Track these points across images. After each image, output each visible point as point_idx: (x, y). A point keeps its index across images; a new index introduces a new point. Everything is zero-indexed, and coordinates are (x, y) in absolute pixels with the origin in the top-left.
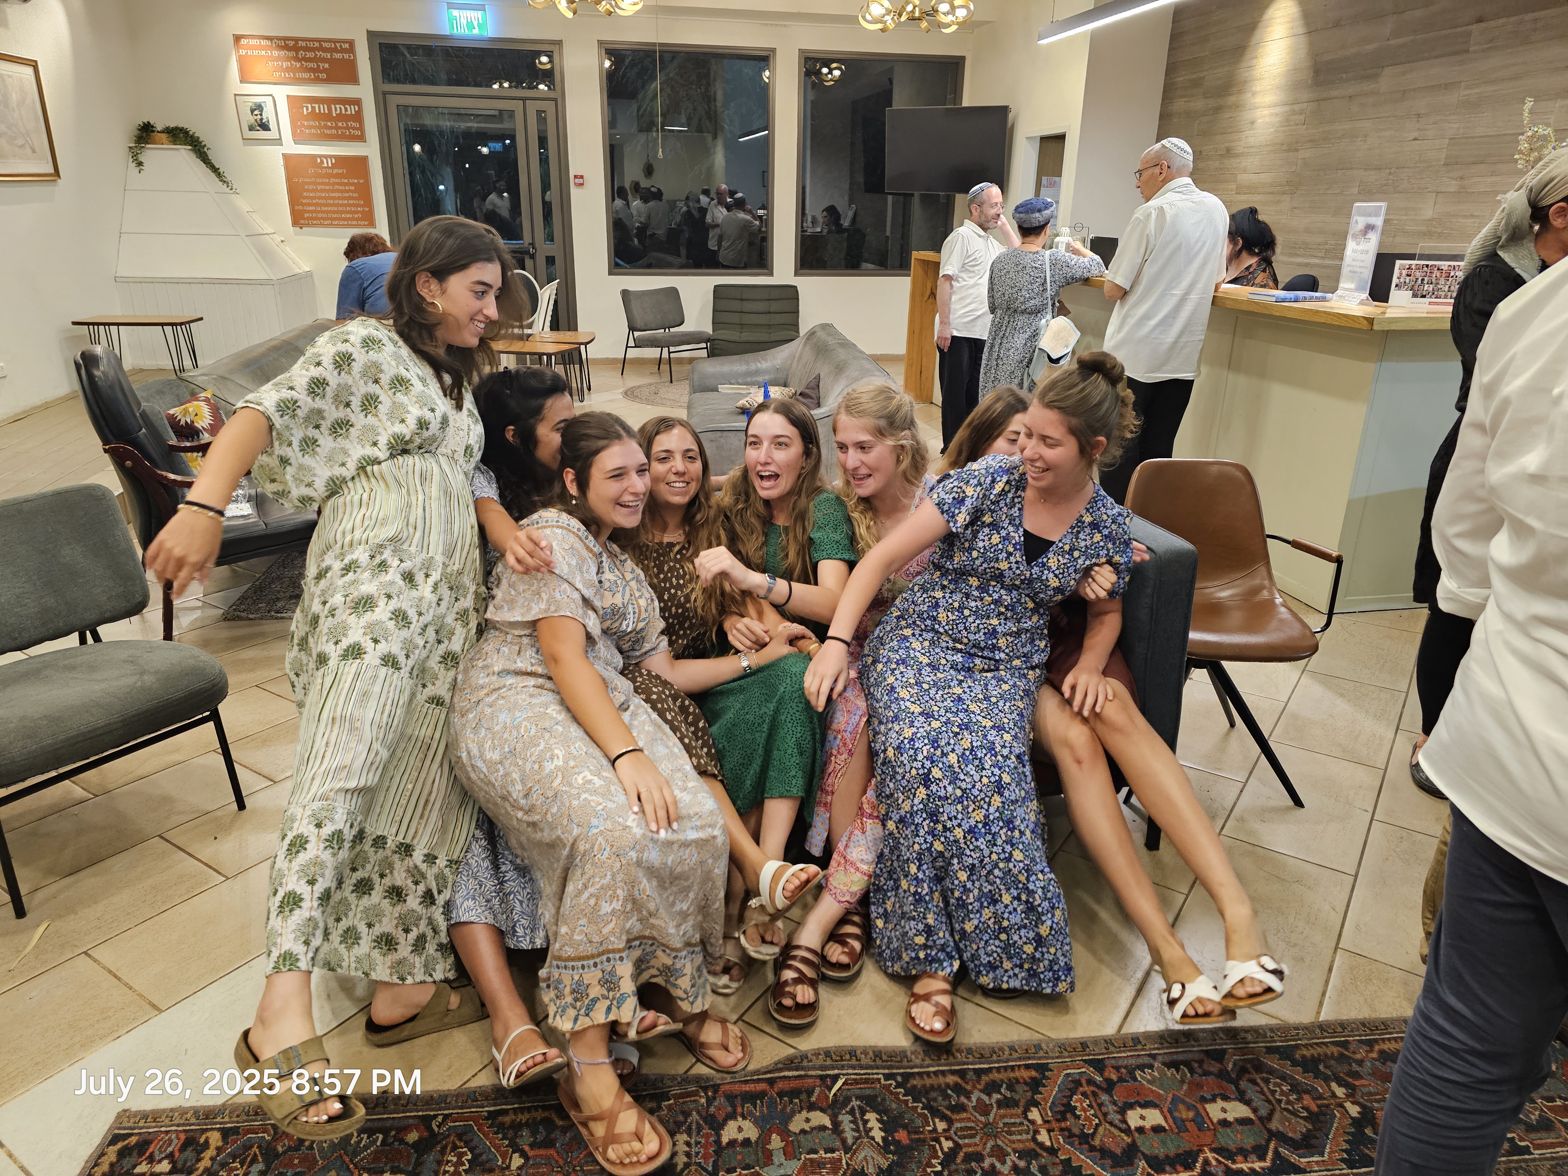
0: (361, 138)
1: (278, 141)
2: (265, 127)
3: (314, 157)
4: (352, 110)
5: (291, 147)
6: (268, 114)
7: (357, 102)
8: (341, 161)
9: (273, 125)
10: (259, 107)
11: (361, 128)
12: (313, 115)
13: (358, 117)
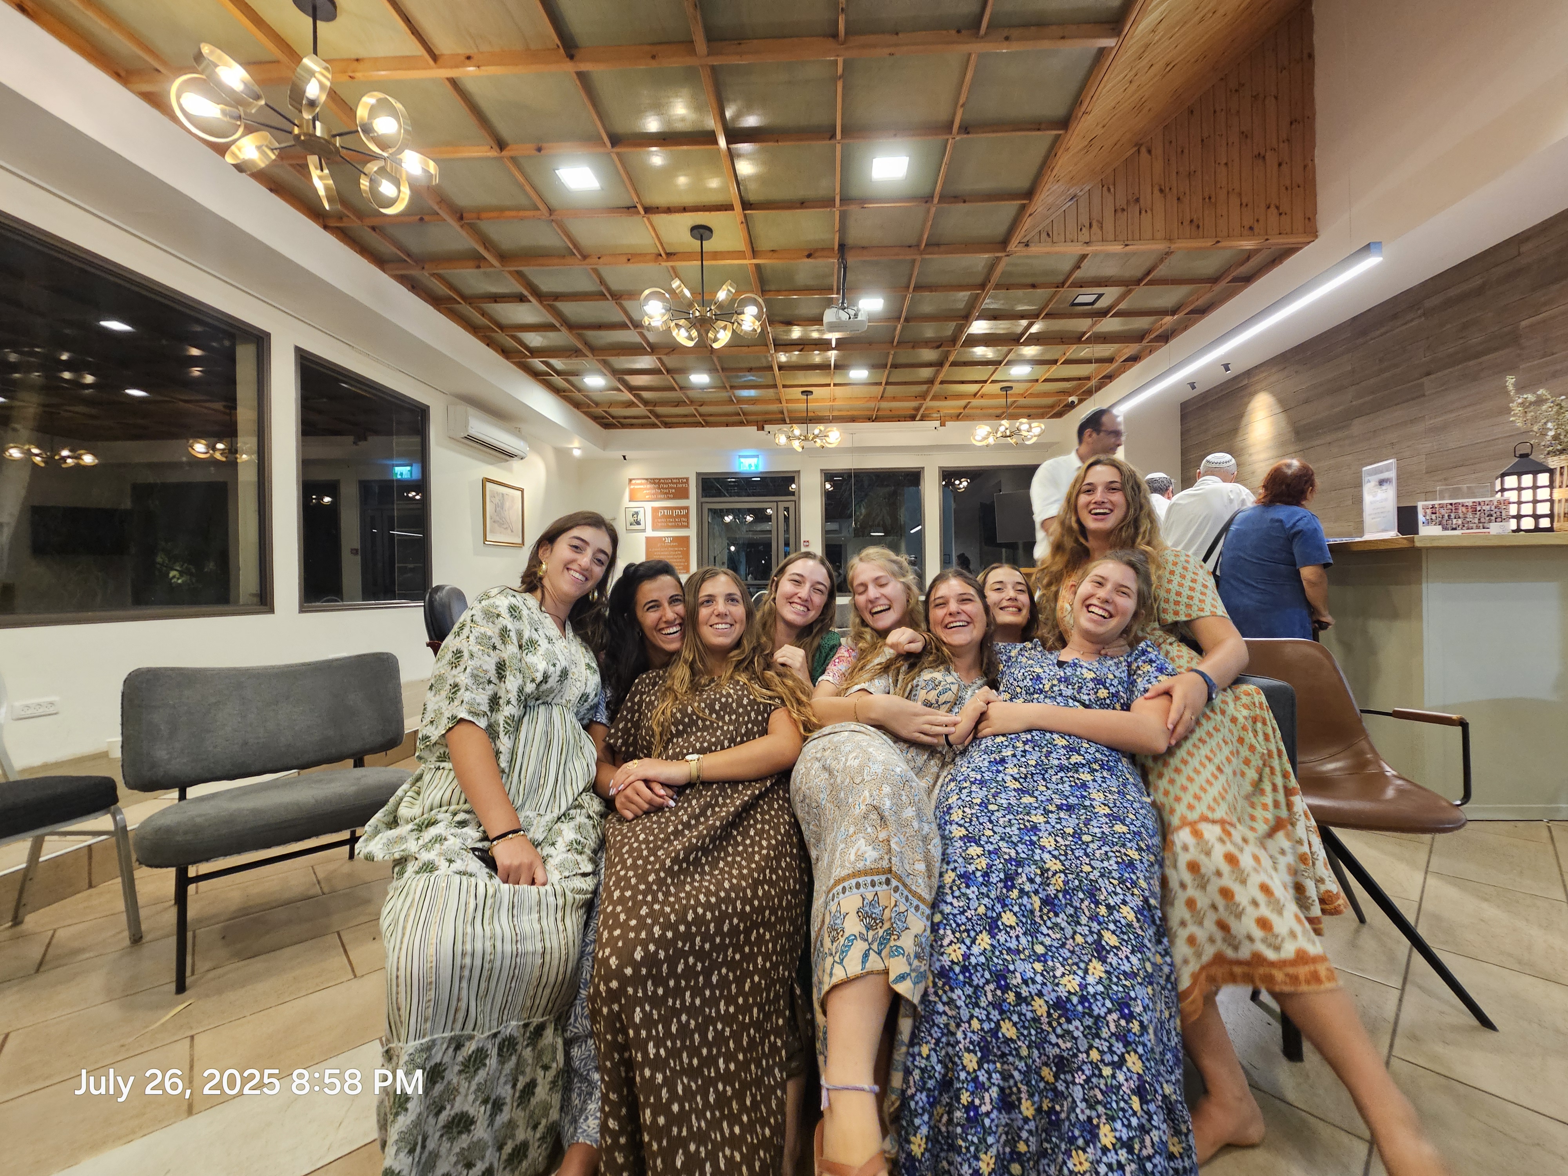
0: (687, 526)
1: (644, 530)
2: (638, 523)
3: (661, 538)
4: (684, 512)
5: (650, 533)
6: (641, 517)
7: (687, 508)
8: (675, 539)
9: (642, 522)
10: (637, 513)
11: (688, 522)
12: (664, 516)
13: (687, 516)
